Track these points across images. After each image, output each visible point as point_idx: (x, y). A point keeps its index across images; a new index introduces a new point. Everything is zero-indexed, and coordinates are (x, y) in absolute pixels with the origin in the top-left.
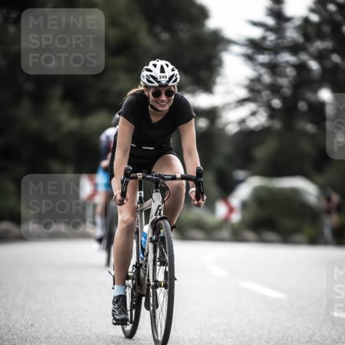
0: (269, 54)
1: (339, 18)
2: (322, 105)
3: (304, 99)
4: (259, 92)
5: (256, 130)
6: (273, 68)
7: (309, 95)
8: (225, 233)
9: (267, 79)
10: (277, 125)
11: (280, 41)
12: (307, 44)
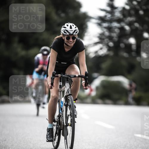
0: (108, 23)
1: (138, 7)
2: (130, 45)
3: (123, 43)
4: (103, 39)
5: (102, 56)
6: (110, 29)
7: (125, 41)
8: (89, 100)
9: (107, 33)
10: (111, 53)
11: (113, 17)
12: (124, 19)
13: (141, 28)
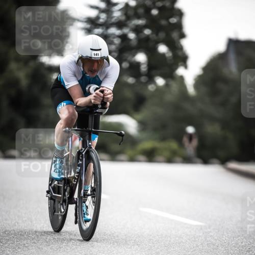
3: (127, 61)
7: (130, 58)
13: (154, 37)
